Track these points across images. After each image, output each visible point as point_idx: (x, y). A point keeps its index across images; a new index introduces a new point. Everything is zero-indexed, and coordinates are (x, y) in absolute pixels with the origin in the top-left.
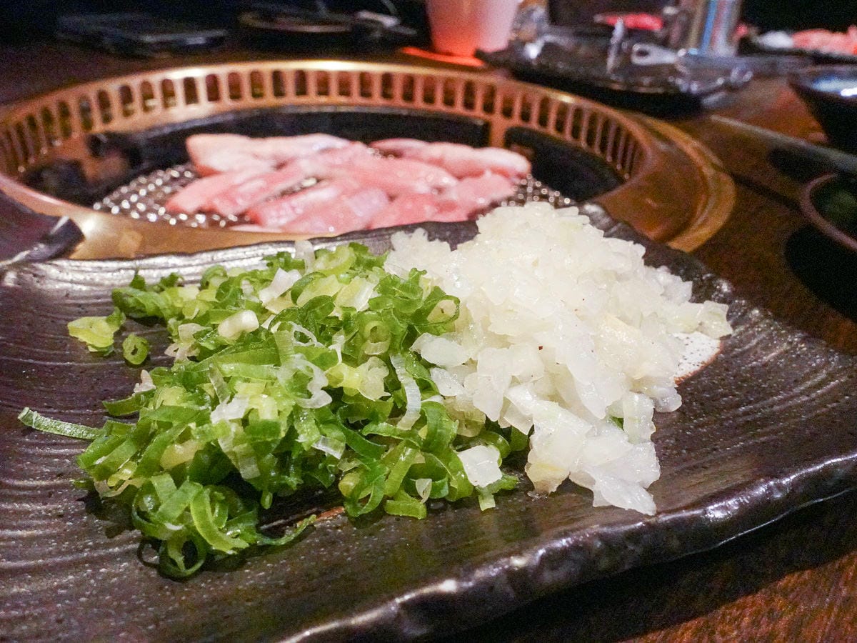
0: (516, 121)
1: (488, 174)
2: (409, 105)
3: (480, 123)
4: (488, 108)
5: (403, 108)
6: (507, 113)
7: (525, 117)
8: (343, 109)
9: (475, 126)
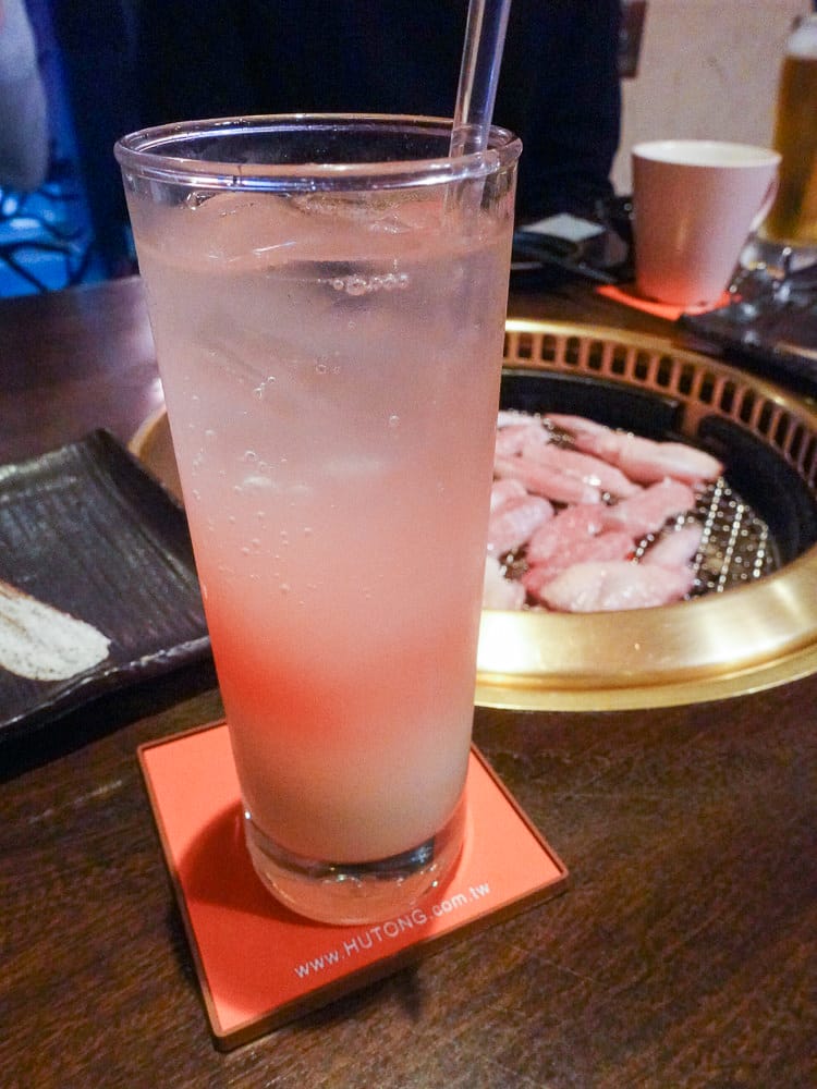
0: (715, 408)
1: (667, 482)
2: (594, 373)
3: (673, 404)
4: (685, 386)
5: (587, 376)
6: (706, 395)
7: (726, 403)
8: (521, 373)
9: (667, 407)
